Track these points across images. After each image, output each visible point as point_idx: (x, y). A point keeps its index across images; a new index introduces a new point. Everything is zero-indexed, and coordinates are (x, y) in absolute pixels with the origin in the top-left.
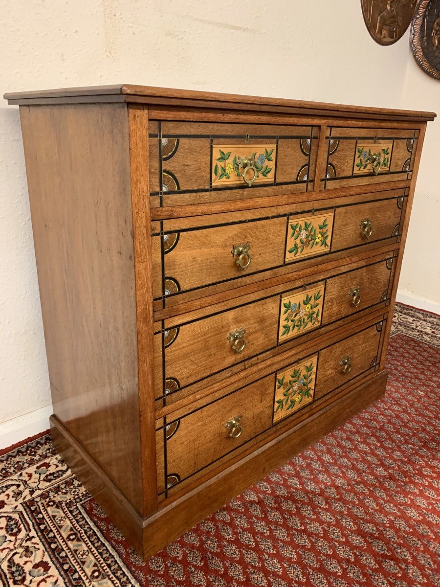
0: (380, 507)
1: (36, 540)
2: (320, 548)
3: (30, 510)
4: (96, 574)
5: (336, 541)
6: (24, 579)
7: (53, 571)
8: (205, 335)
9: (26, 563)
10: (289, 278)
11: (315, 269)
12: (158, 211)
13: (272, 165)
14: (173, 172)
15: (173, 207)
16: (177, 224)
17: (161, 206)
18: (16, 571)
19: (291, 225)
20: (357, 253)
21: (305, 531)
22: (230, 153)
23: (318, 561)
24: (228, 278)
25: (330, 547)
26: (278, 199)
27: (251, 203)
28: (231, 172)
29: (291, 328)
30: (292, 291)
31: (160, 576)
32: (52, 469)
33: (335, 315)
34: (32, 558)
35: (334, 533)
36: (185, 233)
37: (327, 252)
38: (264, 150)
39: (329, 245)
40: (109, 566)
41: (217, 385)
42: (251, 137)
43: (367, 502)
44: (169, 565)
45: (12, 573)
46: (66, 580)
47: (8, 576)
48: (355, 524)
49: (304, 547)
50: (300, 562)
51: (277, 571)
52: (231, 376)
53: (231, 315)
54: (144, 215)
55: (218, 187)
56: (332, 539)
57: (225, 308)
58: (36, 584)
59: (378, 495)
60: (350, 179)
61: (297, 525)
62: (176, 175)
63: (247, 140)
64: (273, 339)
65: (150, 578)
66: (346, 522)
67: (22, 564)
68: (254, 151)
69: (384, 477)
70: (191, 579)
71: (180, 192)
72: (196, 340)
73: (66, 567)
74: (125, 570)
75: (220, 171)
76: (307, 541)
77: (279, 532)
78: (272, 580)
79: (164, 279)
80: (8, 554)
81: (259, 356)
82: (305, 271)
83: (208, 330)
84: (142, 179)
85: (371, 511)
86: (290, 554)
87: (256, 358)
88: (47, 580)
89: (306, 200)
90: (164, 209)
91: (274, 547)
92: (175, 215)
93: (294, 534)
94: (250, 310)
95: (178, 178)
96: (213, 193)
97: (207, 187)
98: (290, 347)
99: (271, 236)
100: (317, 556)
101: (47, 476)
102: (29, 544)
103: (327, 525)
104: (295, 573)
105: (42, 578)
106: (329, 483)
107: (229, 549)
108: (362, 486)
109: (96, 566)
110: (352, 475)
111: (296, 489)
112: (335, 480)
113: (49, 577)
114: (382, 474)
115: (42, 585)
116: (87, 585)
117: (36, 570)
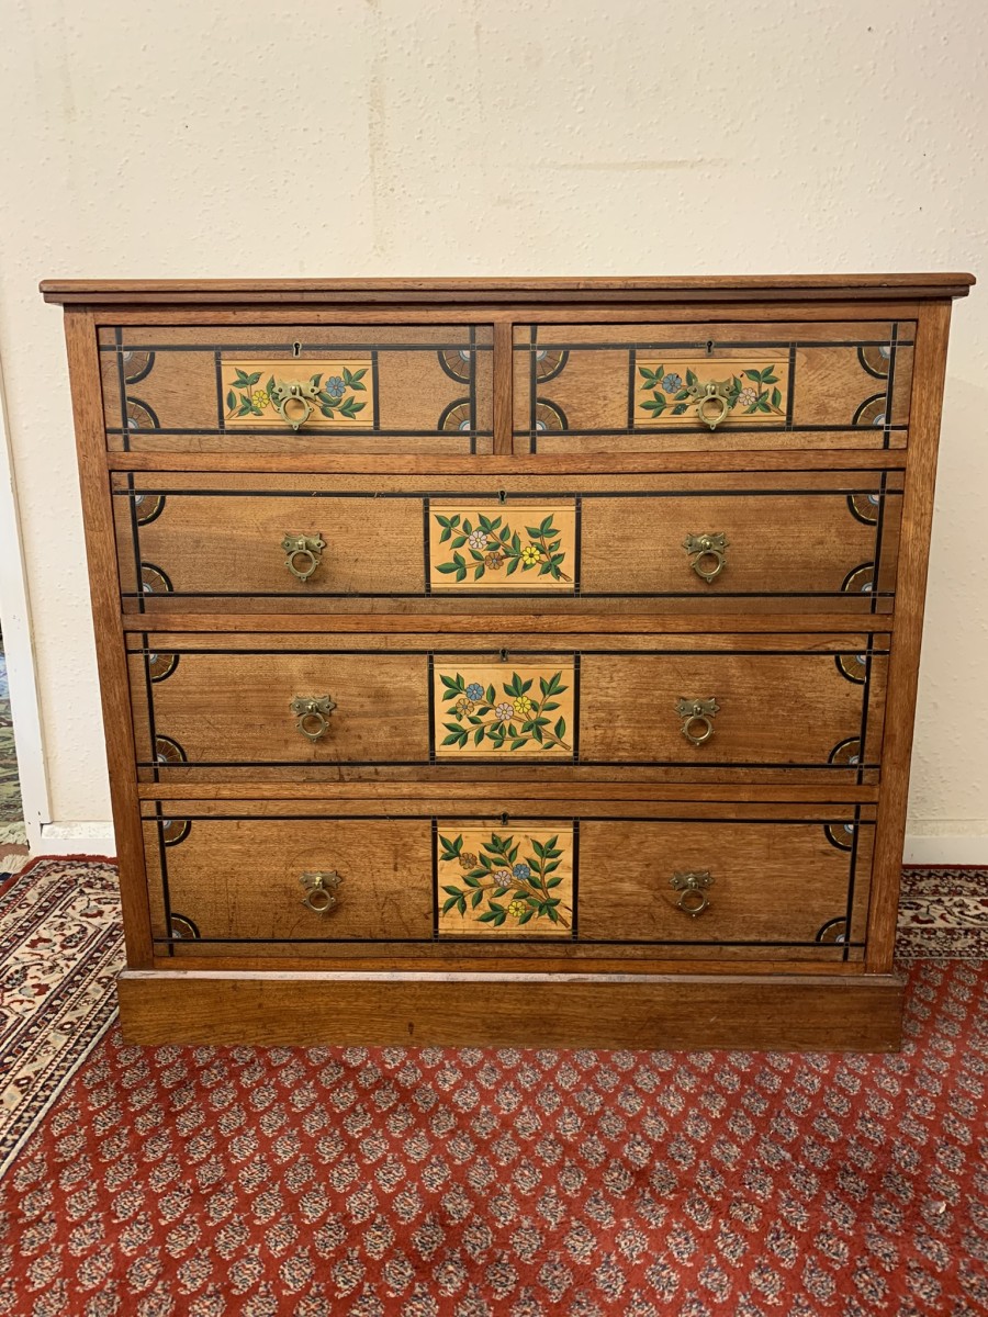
0: (534, 1196)
1: (73, 963)
2: (336, 1176)
4: (68, 1026)
5: (374, 1183)
6: (9, 990)
7: (42, 999)
8: (235, 683)
9: (35, 977)
10: (447, 625)
11: (530, 621)
12: (120, 457)
13: (365, 396)
14: (146, 401)
15: (148, 452)
16: (160, 481)
17: (127, 449)
18: (16, 979)
19: (438, 517)
20: (686, 613)
21: (353, 1142)
22: (260, 374)
23: (307, 1186)
24: (277, 591)
25: (352, 1184)
26: (388, 461)
27: (317, 462)
28: (264, 405)
29: (472, 736)
30: (466, 656)
31: (114, 1068)
33: (627, 746)
34: (45, 977)
35: (390, 1173)
36: (176, 497)
37: (568, 591)
38: (341, 369)
39: (572, 576)
40: (88, 1028)
41: (268, 787)
42: (306, 347)
43: (522, 1175)
44: (139, 1064)
46: (37, 1015)
48: (446, 1186)
49: (317, 1157)
50: (280, 1169)
51: (236, 1157)
52: (304, 781)
53: (296, 664)
54: (96, 460)
55: (238, 428)
56: (373, 1178)
57: (281, 647)
58: (12, 1000)
59: (562, 1179)
60: (623, 437)
61: (355, 1127)
62: (151, 406)
63: (297, 353)
64: (419, 745)
65: (101, 1063)
66: (436, 1173)
67: (30, 976)
68: (315, 371)
69: (629, 1165)
70: (136, 1092)
71: (158, 431)
72: (217, 688)
73: (56, 1002)
74: (95, 1040)
75: (239, 403)
76: (335, 1154)
77: (316, 1118)
79: (139, 565)
80: (33, 961)
81: (380, 768)
82: (495, 618)
83: (242, 677)
84: (90, 409)
86: (284, 1152)
87: (372, 768)
88: (26, 1003)
89: (473, 471)
90: (131, 454)
91: (280, 1130)
92: (152, 466)
93: (331, 1135)
94: (343, 667)
95: (155, 410)
96: (227, 437)
97: (215, 426)
98: (473, 777)
99: (381, 531)
100: (315, 1180)
102: (63, 963)
103: (399, 1157)
104: (252, 1176)
105: (25, 998)
106: (505, 1112)
107: (225, 1093)
108: (558, 1151)
109: (79, 1019)
110: (569, 1126)
111: (436, 1088)
112: (524, 1114)
113: (30, 1001)
114: (631, 1158)
115: (15, 1005)
116: (46, 1030)
117: (31, 989)
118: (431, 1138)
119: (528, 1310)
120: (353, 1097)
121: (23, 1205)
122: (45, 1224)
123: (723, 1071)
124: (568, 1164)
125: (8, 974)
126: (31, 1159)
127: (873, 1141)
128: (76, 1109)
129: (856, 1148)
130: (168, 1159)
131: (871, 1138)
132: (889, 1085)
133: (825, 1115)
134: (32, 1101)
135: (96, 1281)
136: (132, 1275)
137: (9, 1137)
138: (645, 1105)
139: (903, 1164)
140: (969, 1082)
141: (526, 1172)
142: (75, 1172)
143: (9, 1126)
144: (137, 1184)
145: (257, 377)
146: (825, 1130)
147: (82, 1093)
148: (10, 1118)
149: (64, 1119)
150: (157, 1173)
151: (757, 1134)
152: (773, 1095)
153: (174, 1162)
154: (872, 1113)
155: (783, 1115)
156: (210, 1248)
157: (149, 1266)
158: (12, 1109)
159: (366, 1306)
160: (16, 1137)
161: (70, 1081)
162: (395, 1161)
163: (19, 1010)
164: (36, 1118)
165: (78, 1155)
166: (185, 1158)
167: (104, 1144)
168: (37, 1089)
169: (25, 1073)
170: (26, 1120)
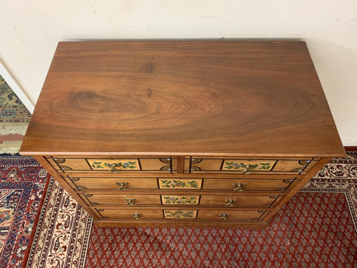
4: (84, 220)
6: (67, 206)
9: (71, 201)
18: (67, 202)
21: (150, 260)
31: (97, 235)
39: (200, 187)
40: (88, 220)
44: (102, 234)
46: (76, 215)
47: (65, 202)
49: (144, 264)
51: (128, 264)
61: (150, 255)
65: (94, 234)
67: (70, 200)
70: (104, 244)
73: (79, 211)
74: (91, 225)
76: (147, 263)
77: (142, 252)
78: (123, 265)
82: (178, 192)
86: (137, 263)
91: (135, 256)
93: (146, 257)
94: (137, 196)
103: (160, 264)
105: (72, 209)
106: (180, 250)
107: (122, 244)
108: (191, 262)
109: (86, 217)
110: (193, 254)
111: (166, 241)
112: (184, 250)
113: (73, 210)
114: (205, 264)
115: (70, 212)
116: (80, 221)
117: (72, 205)
118: (166, 259)
120: (149, 245)
123: (226, 236)
124: (193, 266)
125: (65, 200)
126: (88, 265)
127: (254, 259)
128: (93, 249)
129: (250, 261)
130: (115, 265)
131: (254, 258)
132: (260, 240)
133: (246, 251)
134: (83, 247)
137: (82, 259)
138: (209, 247)
139: (258, 266)
140: (277, 239)
143: (81, 255)
146: (245, 256)
147: (93, 245)
148: (80, 253)
149: (91, 252)
151: (231, 257)
152: (236, 244)
153: (116, 266)
154: (255, 250)
155: (237, 251)
158: (80, 249)
160: (83, 258)
161: (89, 241)
162: (159, 265)
163: (71, 214)
164: (86, 253)
165: (97, 264)
166: (118, 264)
167: (101, 260)
168: (83, 243)
169: (79, 237)
170: (83, 253)
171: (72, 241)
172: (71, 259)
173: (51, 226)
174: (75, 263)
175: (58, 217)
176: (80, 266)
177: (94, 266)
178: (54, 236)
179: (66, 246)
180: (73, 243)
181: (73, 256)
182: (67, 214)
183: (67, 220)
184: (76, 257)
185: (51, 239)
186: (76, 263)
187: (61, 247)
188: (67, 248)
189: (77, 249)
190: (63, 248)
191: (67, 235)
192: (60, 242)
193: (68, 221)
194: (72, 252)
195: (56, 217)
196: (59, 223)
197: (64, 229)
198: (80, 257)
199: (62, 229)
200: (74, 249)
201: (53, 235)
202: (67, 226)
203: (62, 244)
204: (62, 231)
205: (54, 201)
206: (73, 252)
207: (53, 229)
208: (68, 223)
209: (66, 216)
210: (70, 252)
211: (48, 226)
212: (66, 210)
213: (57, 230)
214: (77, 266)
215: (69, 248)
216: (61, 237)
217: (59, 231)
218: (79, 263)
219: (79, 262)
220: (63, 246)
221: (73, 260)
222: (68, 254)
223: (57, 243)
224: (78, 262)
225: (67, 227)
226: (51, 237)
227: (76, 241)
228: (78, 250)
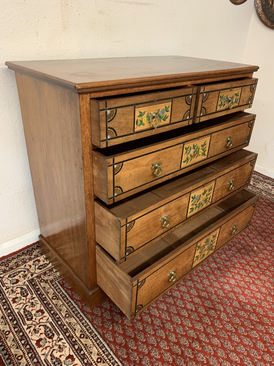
0: (211, 284)
1: (36, 299)
2: (178, 304)
3: (32, 284)
4: (67, 316)
5: (186, 301)
6: (32, 318)
7: (46, 314)
9: (32, 310)
13: (169, 114)
14: (113, 128)
18: (28, 314)
19: (185, 148)
21: (171, 296)
22: (145, 112)
23: (177, 310)
25: (183, 304)
28: (145, 122)
31: (99, 317)
32: (41, 263)
34: (35, 308)
35: (186, 297)
38: (164, 106)
40: (74, 312)
42: (157, 101)
44: (103, 311)
45: (26, 315)
46: (53, 318)
47: (24, 316)
48: (197, 292)
49: (170, 303)
50: (168, 311)
51: (156, 315)
55: (138, 131)
56: (185, 300)
58: (38, 320)
59: (211, 278)
60: (215, 114)
61: (168, 293)
62: (115, 129)
63: (155, 103)
65: (94, 318)
66: (193, 291)
67: (30, 311)
68: (158, 108)
69: (215, 268)
70: (114, 318)
71: (117, 137)
73: (52, 312)
74: (81, 314)
75: (139, 123)
76: (172, 300)
78: (153, 319)
80: (23, 306)
85: (206, 286)
86: (163, 307)
88: (43, 318)
93: (166, 297)
95: (116, 130)
96: (135, 135)
97: (132, 132)
100: (176, 308)
101: (39, 266)
102: (33, 301)
103: (183, 293)
104: (165, 316)
105: (41, 317)
108: (203, 273)
109: (67, 311)
113: (44, 317)
114: (214, 267)
115: (41, 321)
116: (63, 320)
117: (38, 314)
118: (183, 285)
119: (235, 303)
121: (132, 359)
122: (143, 358)
124: (207, 274)
125: (23, 314)
126: (116, 350)
128: (107, 332)
134: (93, 339)
135: (171, 358)
136: (175, 351)
137: (103, 350)
141: (205, 280)
142: (131, 344)
143: (98, 348)
144: (147, 335)
145: (144, 113)
148: (95, 346)
149: (108, 336)
150: (147, 330)
153: (147, 325)
156: (179, 335)
157: (175, 347)
158: (92, 344)
159: (216, 322)
160: (104, 348)
161: (94, 327)
163: (45, 321)
164: (102, 341)
165: (125, 340)
166: (147, 323)
167: (126, 334)
168: (89, 335)
169: (78, 334)
170: (100, 343)
171: (73, 344)
172: (89, 361)
173: (27, 350)
174: (99, 360)
175: (30, 335)
176: (109, 358)
177: (124, 344)
178: (43, 358)
179: (70, 355)
180: (77, 344)
181: (89, 356)
182: (40, 324)
183: (45, 331)
184: (95, 354)
185: (41, 363)
186: (101, 359)
187: (64, 361)
188: (74, 355)
189: (87, 346)
190: (69, 359)
191: (60, 343)
192: (58, 357)
193: (48, 330)
194: (84, 353)
195: (27, 337)
196: (37, 341)
197: (51, 340)
198: (100, 349)
199: (48, 343)
200: (84, 349)
201: (40, 357)
202: (51, 336)
203: (62, 356)
204: (50, 345)
205: (7, 326)
206: (86, 353)
207: (35, 351)
208: (49, 332)
209: (40, 328)
210: (82, 356)
211: (24, 354)
212: (34, 323)
213: (41, 348)
214: (105, 361)
215: (76, 354)
216: (55, 352)
217: (44, 347)
218: (105, 356)
219: (103, 355)
220: (65, 358)
221: (93, 360)
222: (81, 360)
223: (54, 360)
224: (103, 357)
225: (53, 337)
226: (40, 360)
227: (79, 340)
228: (89, 346)
